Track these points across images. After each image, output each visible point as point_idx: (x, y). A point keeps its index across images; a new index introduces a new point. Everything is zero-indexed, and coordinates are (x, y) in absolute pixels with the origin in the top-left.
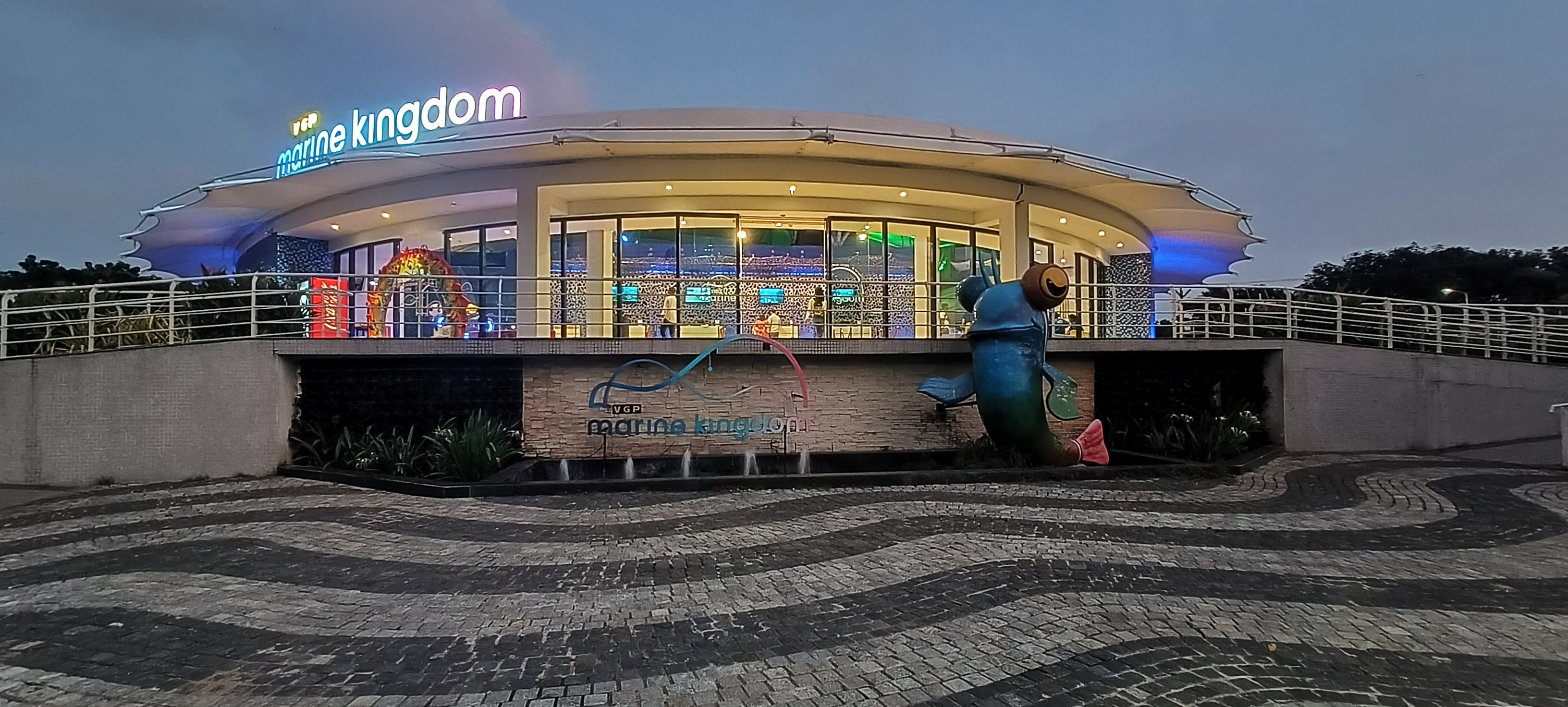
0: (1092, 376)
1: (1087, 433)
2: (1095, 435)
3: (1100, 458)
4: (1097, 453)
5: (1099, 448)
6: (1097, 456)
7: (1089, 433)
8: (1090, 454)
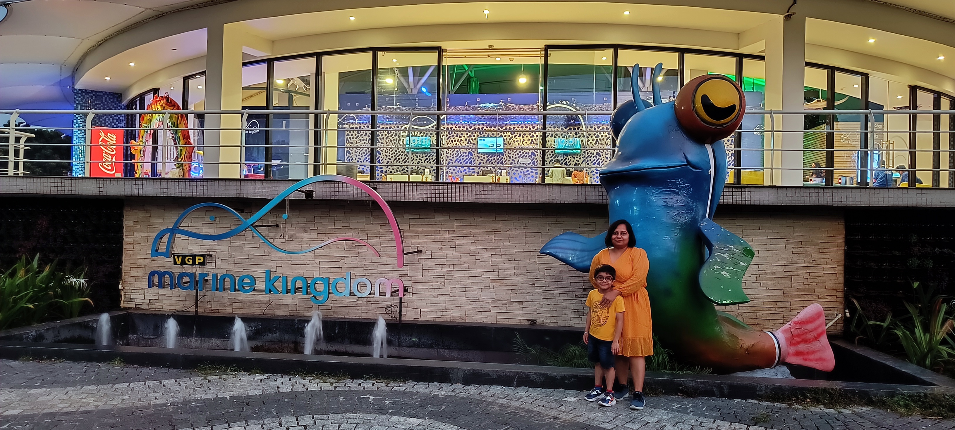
0: (840, 240)
1: (796, 323)
2: (810, 326)
3: (817, 360)
4: (814, 352)
5: (816, 345)
6: (812, 357)
7: (802, 323)
8: (798, 354)
